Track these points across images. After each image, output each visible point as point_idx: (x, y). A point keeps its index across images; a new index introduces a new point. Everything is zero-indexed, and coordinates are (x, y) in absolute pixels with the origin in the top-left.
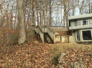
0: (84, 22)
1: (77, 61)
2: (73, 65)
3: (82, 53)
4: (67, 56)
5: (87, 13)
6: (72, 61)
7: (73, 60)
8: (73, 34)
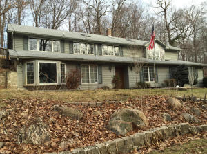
0: (41, 45)
1: (34, 123)
2: (25, 134)
3: (43, 107)
4: (9, 118)
5: (48, 26)
6: (22, 126)
7: (24, 123)
8: (18, 68)
